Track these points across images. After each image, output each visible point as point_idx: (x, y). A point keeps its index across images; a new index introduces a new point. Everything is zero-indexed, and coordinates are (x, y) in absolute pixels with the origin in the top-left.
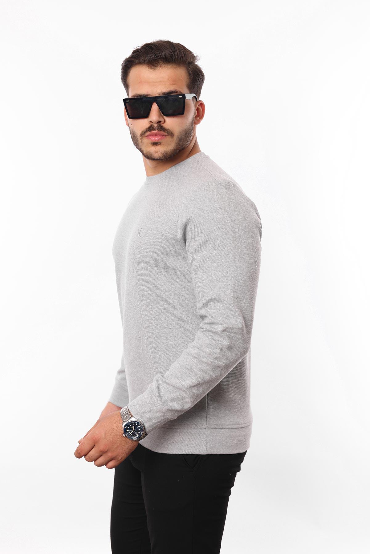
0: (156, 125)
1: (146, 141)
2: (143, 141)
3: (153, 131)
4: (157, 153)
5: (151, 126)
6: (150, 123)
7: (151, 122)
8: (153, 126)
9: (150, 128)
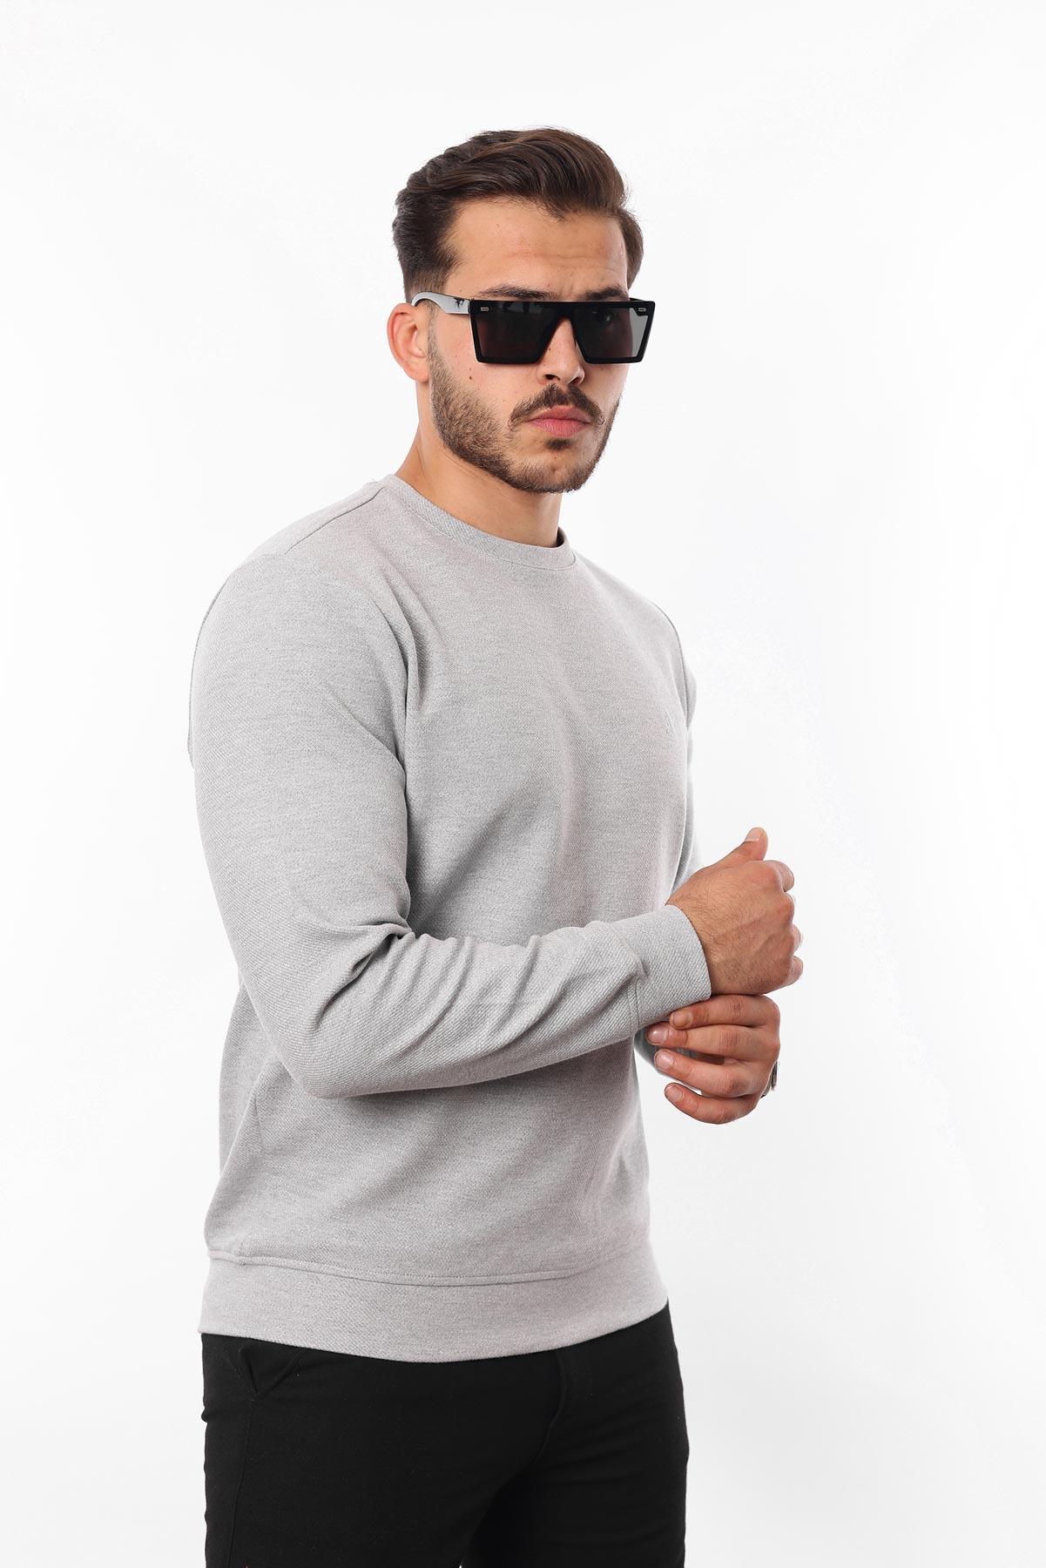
0: (564, 389)
1: (528, 432)
2: (517, 434)
3: (561, 407)
4: (557, 472)
5: (552, 389)
6: (544, 378)
7: (550, 377)
8: (559, 392)
9: (550, 398)
